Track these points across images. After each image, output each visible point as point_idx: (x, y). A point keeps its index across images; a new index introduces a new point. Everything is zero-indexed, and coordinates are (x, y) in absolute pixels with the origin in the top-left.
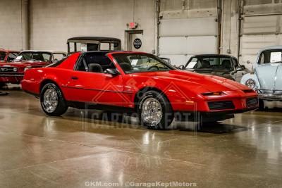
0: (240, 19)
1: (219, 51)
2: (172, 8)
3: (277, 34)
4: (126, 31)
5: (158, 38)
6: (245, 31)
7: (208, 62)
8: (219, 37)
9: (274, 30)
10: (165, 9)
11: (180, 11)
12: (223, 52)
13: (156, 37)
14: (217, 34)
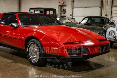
1: (101, 14)
4: (59, 5)
5: (73, 8)
7: (94, 20)
8: (101, 8)
12: (104, 16)
14: (100, 6)
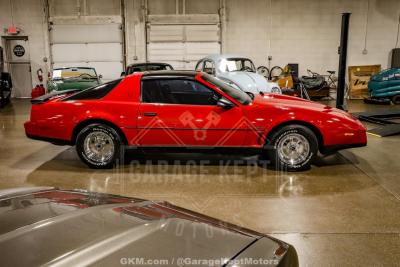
0: (146, 28)
1: (125, 58)
2: (65, 14)
3: (184, 42)
4: (3, 37)
5: (51, 45)
6: (151, 38)
9: (181, 38)
10: (55, 14)
11: (76, 17)
13: (47, 43)
14: (121, 41)
